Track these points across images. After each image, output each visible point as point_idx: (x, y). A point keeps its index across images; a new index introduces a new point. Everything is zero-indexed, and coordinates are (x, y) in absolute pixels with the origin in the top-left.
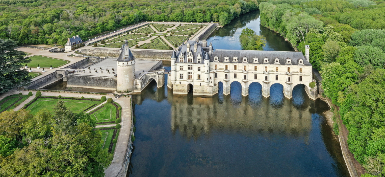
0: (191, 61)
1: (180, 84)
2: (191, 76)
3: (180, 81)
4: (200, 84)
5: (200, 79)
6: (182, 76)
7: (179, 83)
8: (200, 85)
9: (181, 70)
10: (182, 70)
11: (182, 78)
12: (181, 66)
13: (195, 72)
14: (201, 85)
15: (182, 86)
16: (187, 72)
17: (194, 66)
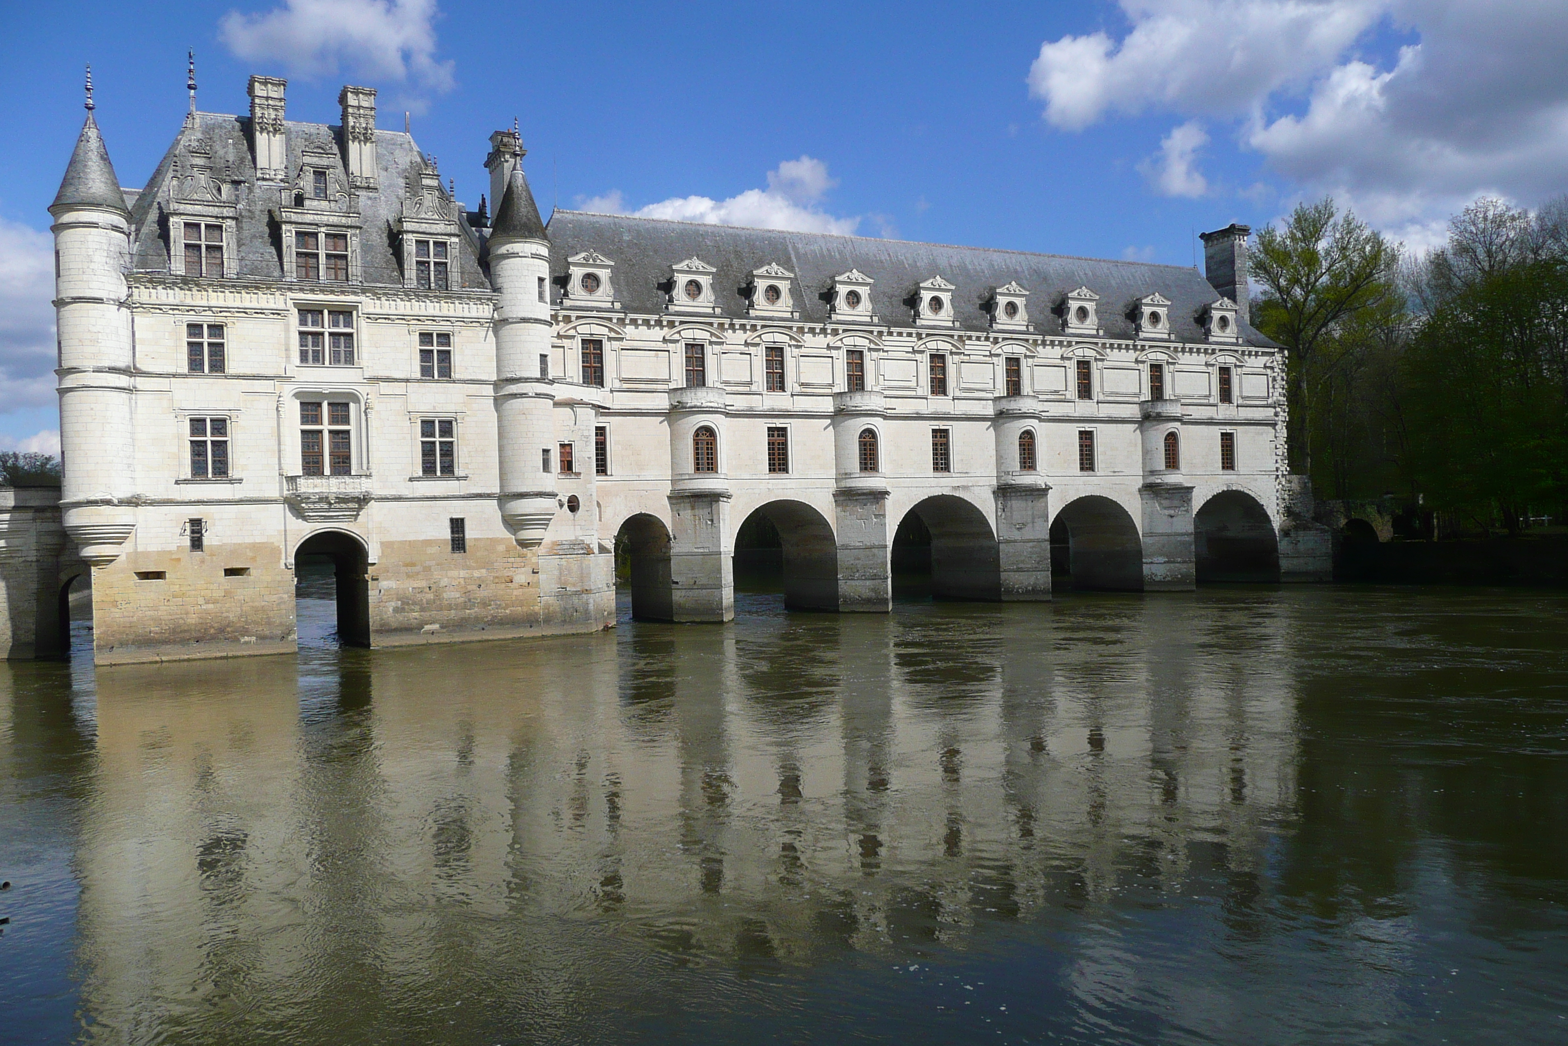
0: (338, 259)
1: (197, 543)
2: (341, 438)
3: (195, 512)
4: (457, 525)
5: (448, 470)
6: (220, 448)
7: (187, 542)
8: (458, 543)
9: (195, 365)
10: (218, 365)
11: (222, 470)
12: (206, 319)
13: (384, 387)
14: (470, 533)
15: (230, 572)
16: (288, 390)
17: (372, 318)
